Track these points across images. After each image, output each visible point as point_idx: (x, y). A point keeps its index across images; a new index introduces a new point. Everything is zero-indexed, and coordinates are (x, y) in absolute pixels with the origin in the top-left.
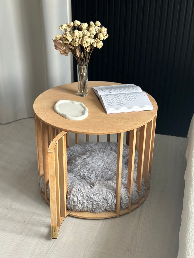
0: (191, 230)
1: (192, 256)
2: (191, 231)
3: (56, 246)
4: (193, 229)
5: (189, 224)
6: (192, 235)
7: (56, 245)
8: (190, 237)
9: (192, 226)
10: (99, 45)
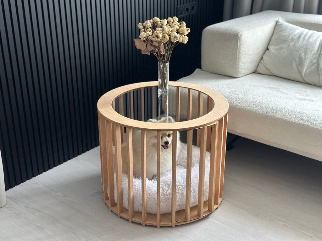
10: (185, 40)
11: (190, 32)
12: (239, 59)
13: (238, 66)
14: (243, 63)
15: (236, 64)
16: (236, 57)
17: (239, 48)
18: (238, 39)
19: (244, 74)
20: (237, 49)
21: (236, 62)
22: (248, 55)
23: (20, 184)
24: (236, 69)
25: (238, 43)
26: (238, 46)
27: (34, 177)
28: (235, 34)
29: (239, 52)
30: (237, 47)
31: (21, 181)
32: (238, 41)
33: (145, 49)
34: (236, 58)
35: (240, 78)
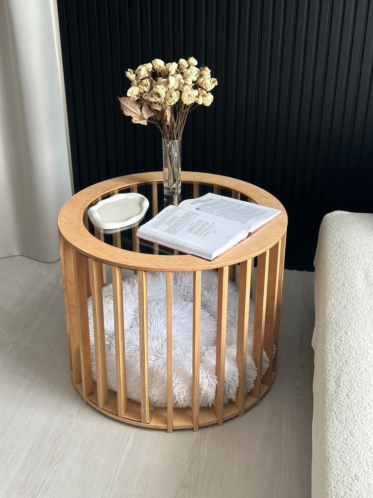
0: (331, 439)
1: (334, 487)
2: (331, 442)
3: (47, 490)
4: (333, 439)
5: (327, 431)
6: (333, 450)
7: (48, 488)
8: (330, 453)
9: (331, 433)
10: (208, 100)
11: (217, 84)
33: (138, 116)
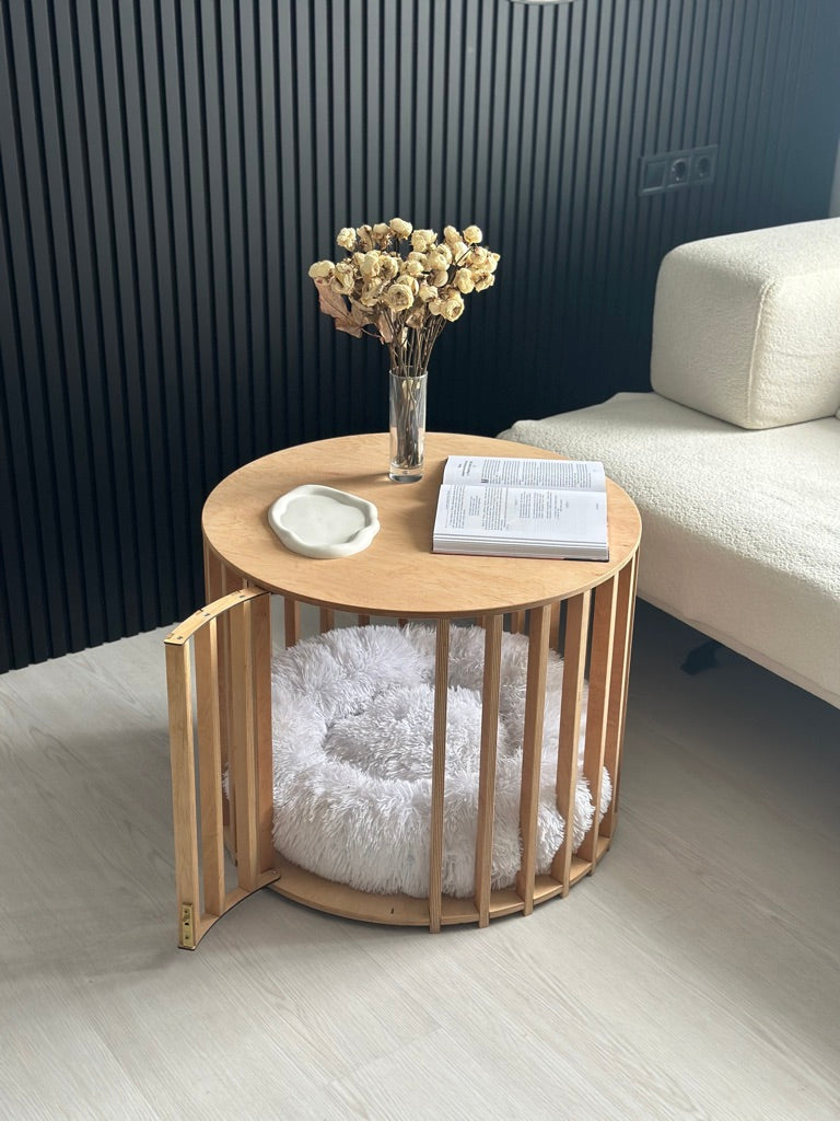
12: (757, 366)
13: (754, 393)
14: (774, 384)
15: (747, 385)
16: (750, 359)
17: (760, 331)
18: (760, 298)
19: (775, 419)
20: (754, 334)
21: (748, 375)
22: (799, 357)
23: (46, 660)
24: (746, 400)
25: (757, 312)
26: (759, 323)
27: (91, 647)
28: (752, 281)
29: (761, 345)
30: (755, 328)
31: (47, 654)
32: (758, 306)
34: (749, 366)
35: (761, 432)
